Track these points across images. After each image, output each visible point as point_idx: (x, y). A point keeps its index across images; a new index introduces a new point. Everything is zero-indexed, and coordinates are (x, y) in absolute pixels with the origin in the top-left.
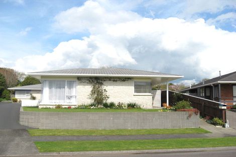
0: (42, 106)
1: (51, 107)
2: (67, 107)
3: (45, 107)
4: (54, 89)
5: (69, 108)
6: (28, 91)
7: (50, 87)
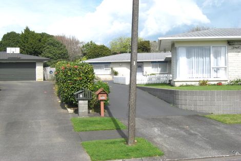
0: (181, 83)
1: (193, 83)
2: (216, 83)
3: (184, 84)
4: (194, 59)
5: (219, 84)
6: (107, 64)
7: (188, 56)
